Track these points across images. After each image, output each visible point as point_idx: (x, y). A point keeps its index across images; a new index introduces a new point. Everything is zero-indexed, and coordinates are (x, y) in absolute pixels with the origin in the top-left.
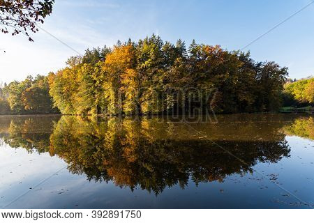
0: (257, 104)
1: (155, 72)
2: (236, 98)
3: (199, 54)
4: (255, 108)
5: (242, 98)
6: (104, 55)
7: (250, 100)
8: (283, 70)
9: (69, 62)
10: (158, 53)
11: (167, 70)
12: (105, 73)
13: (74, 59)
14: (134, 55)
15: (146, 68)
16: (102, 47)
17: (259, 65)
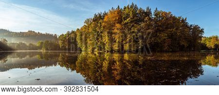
0: (189, 47)
1: (133, 26)
2: (179, 43)
3: (160, 16)
4: (188, 49)
5: (182, 43)
6: (104, 16)
7: (186, 44)
8: (202, 30)
9: (86, 22)
10: (135, 14)
11: (139, 25)
12: (104, 27)
13: (88, 20)
14: (120, 15)
15: (127, 23)
16: (103, 12)
17: (191, 26)
